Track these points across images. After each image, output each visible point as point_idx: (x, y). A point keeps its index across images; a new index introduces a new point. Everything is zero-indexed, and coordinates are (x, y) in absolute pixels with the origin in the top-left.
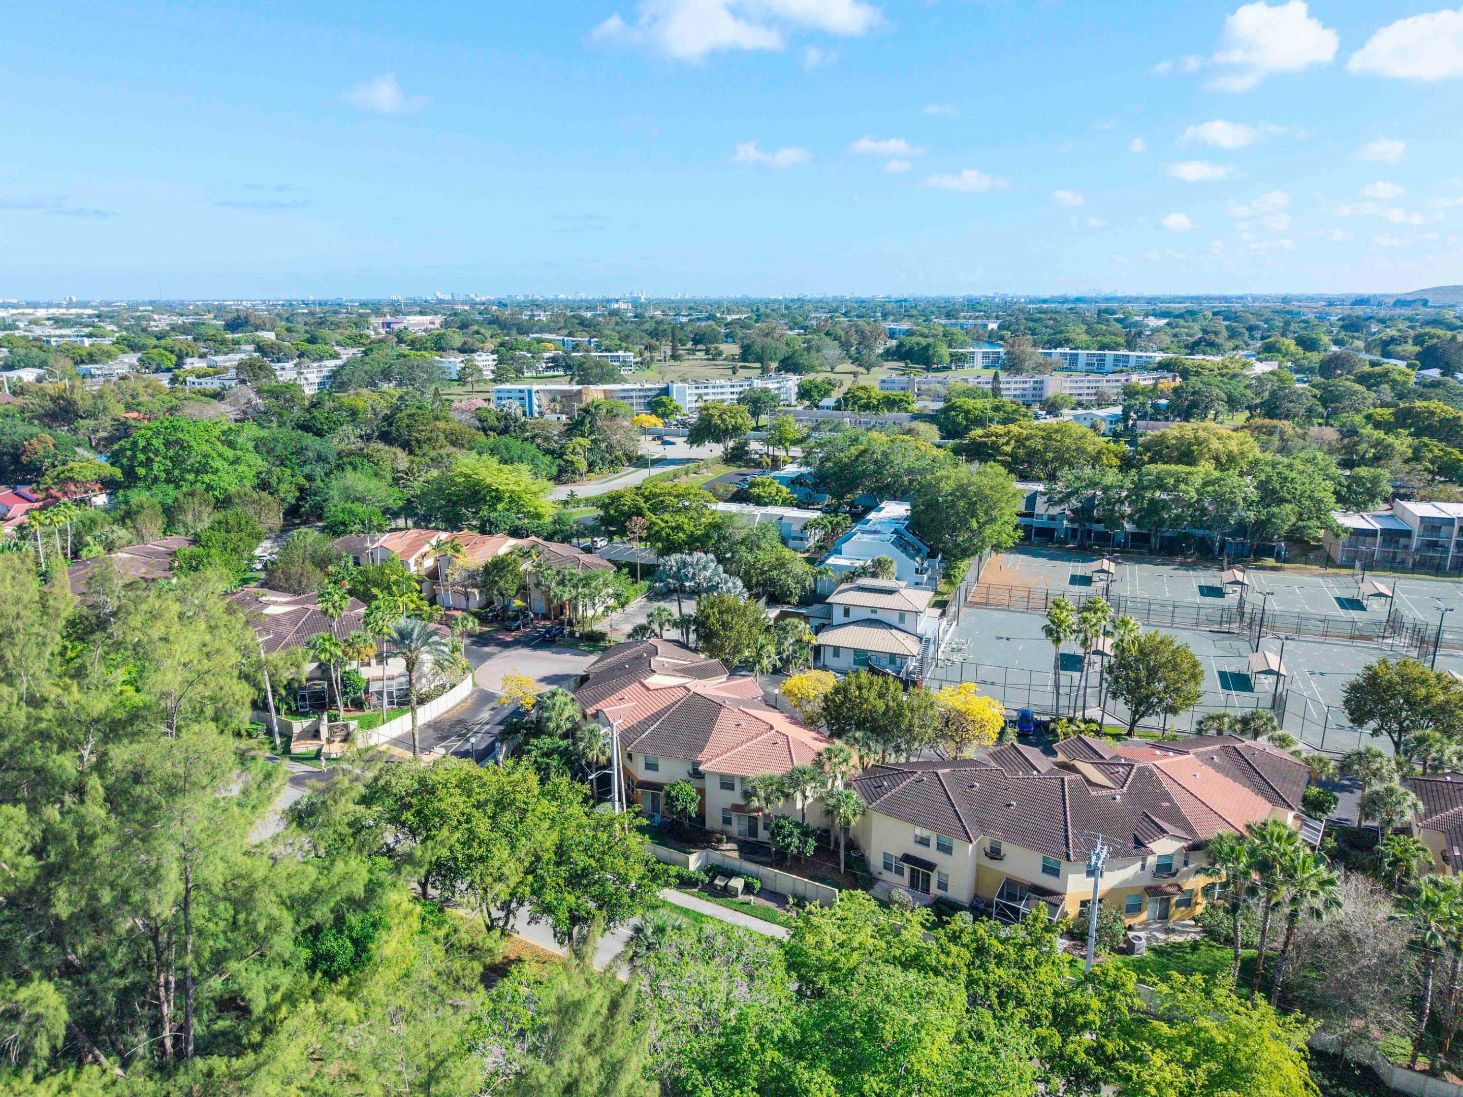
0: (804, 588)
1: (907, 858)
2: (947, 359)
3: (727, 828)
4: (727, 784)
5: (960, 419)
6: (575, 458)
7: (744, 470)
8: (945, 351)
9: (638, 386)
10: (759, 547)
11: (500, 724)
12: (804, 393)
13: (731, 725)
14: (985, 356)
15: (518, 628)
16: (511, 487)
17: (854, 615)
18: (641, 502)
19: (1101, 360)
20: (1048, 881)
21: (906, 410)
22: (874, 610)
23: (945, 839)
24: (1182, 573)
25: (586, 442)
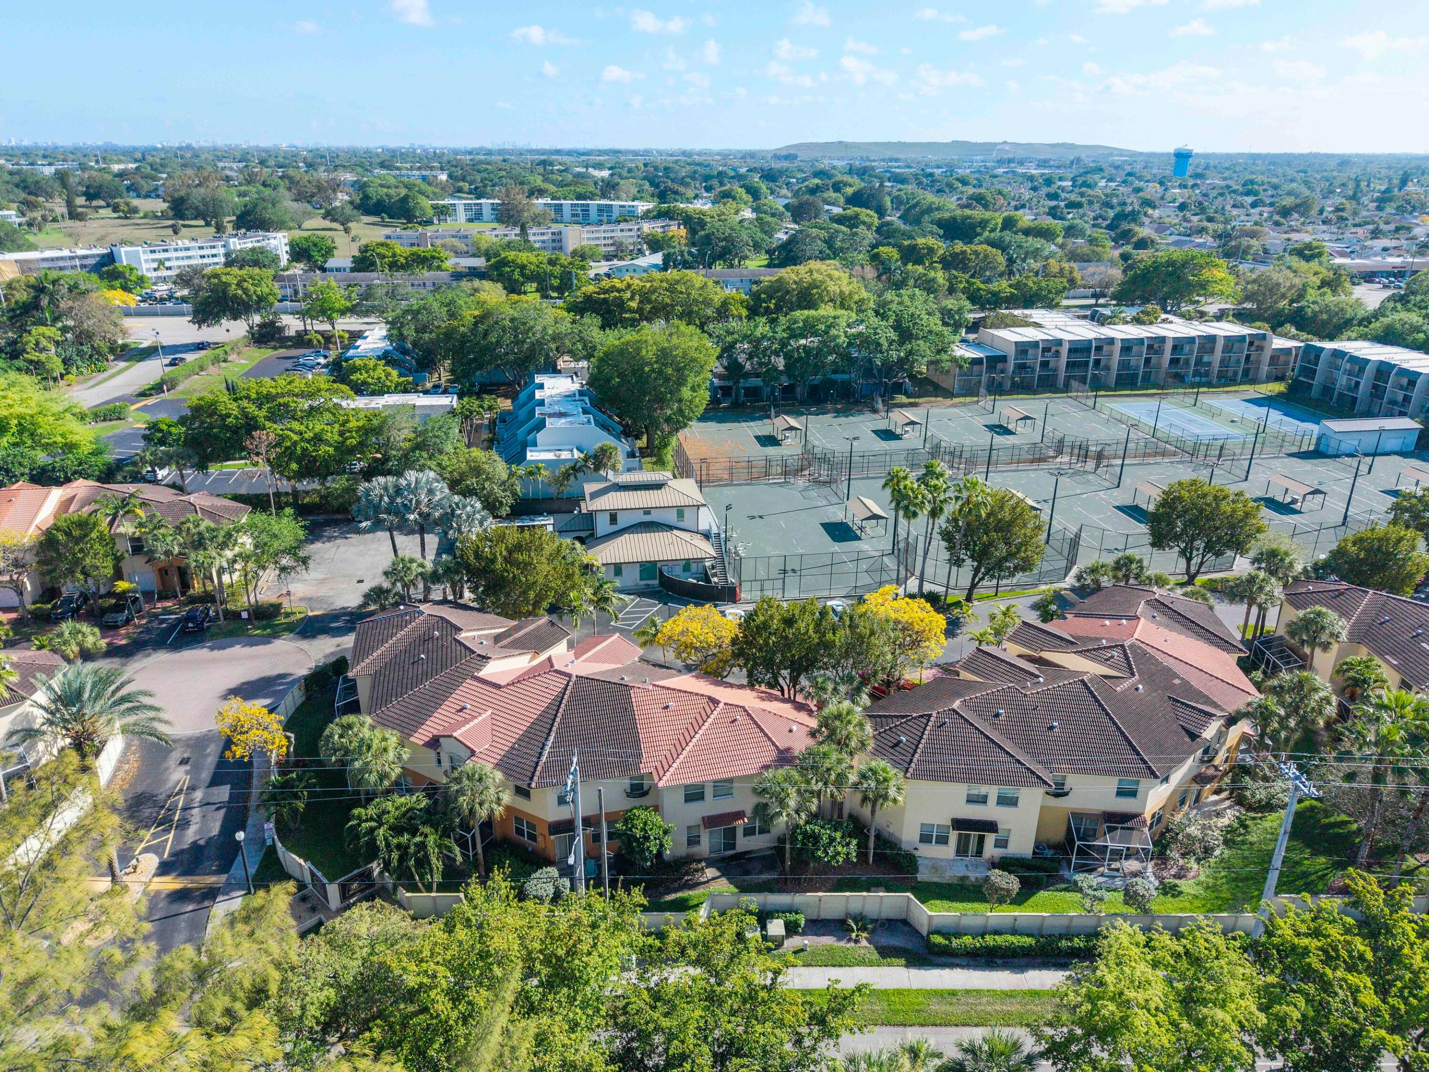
0: (514, 494)
1: (959, 824)
2: (431, 212)
3: (695, 849)
4: (694, 794)
5: (516, 275)
6: (43, 357)
7: (282, 352)
8: (426, 204)
9: (66, 253)
10: (441, 452)
11: (215, 781)
12: (299, 253)
13: (657, 709)
14: (467, 208)
15: (128, 621)
16: (18, 410)
17: (624, 521)
18: (252, 409)
19: (586, 210)
20: (1125, 805)
21: (439, 268)
22: (647, 511)
23: (1009, 791)
24: (842, 420)
25: (51, 331)
